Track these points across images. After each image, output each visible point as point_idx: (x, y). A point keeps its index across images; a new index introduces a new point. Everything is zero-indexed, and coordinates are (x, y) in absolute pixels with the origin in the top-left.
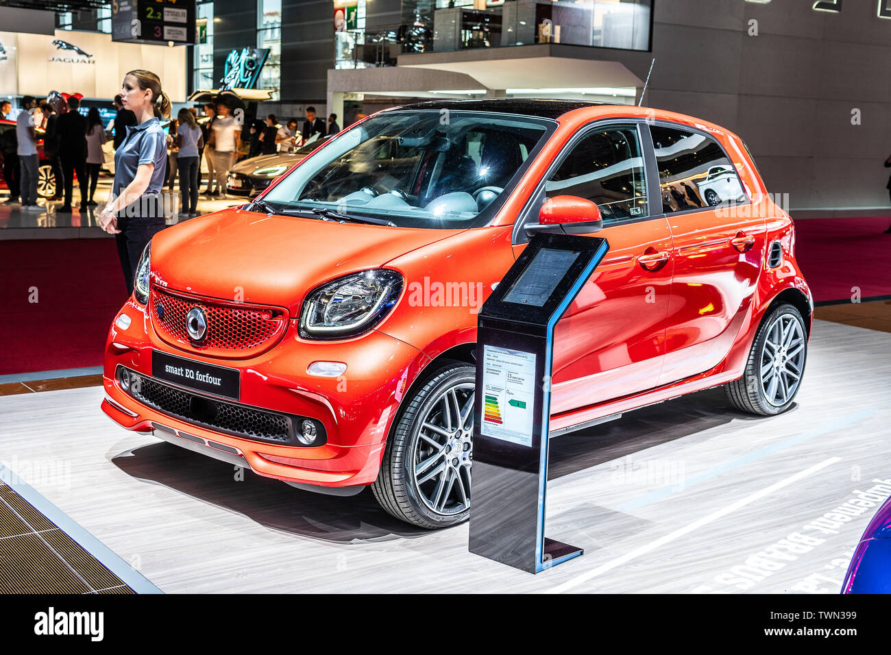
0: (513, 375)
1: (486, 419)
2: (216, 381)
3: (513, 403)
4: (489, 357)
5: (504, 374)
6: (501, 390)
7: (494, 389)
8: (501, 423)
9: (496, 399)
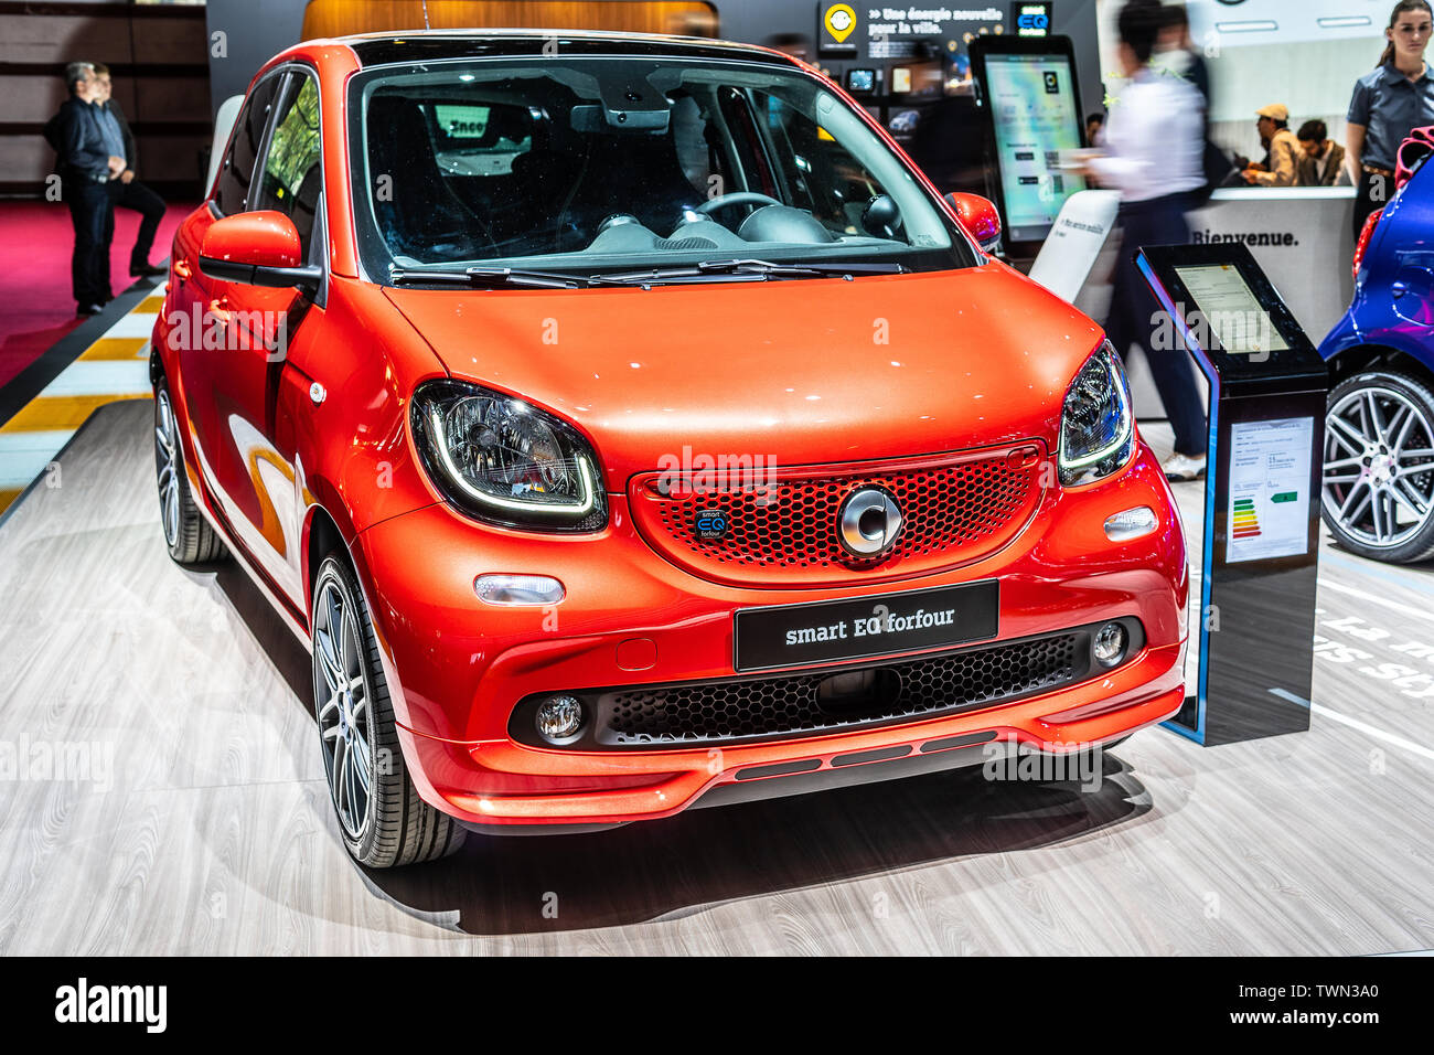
0: (1277, 457)
1: (1235, 537)
2: (945, 618)
3: (1277, 498)
4: (1239, 442)
5: (1263, 458)
6: (1259, 485)
7: (1248, 486)
8: (1259, 533)
9: (1250, 501)
